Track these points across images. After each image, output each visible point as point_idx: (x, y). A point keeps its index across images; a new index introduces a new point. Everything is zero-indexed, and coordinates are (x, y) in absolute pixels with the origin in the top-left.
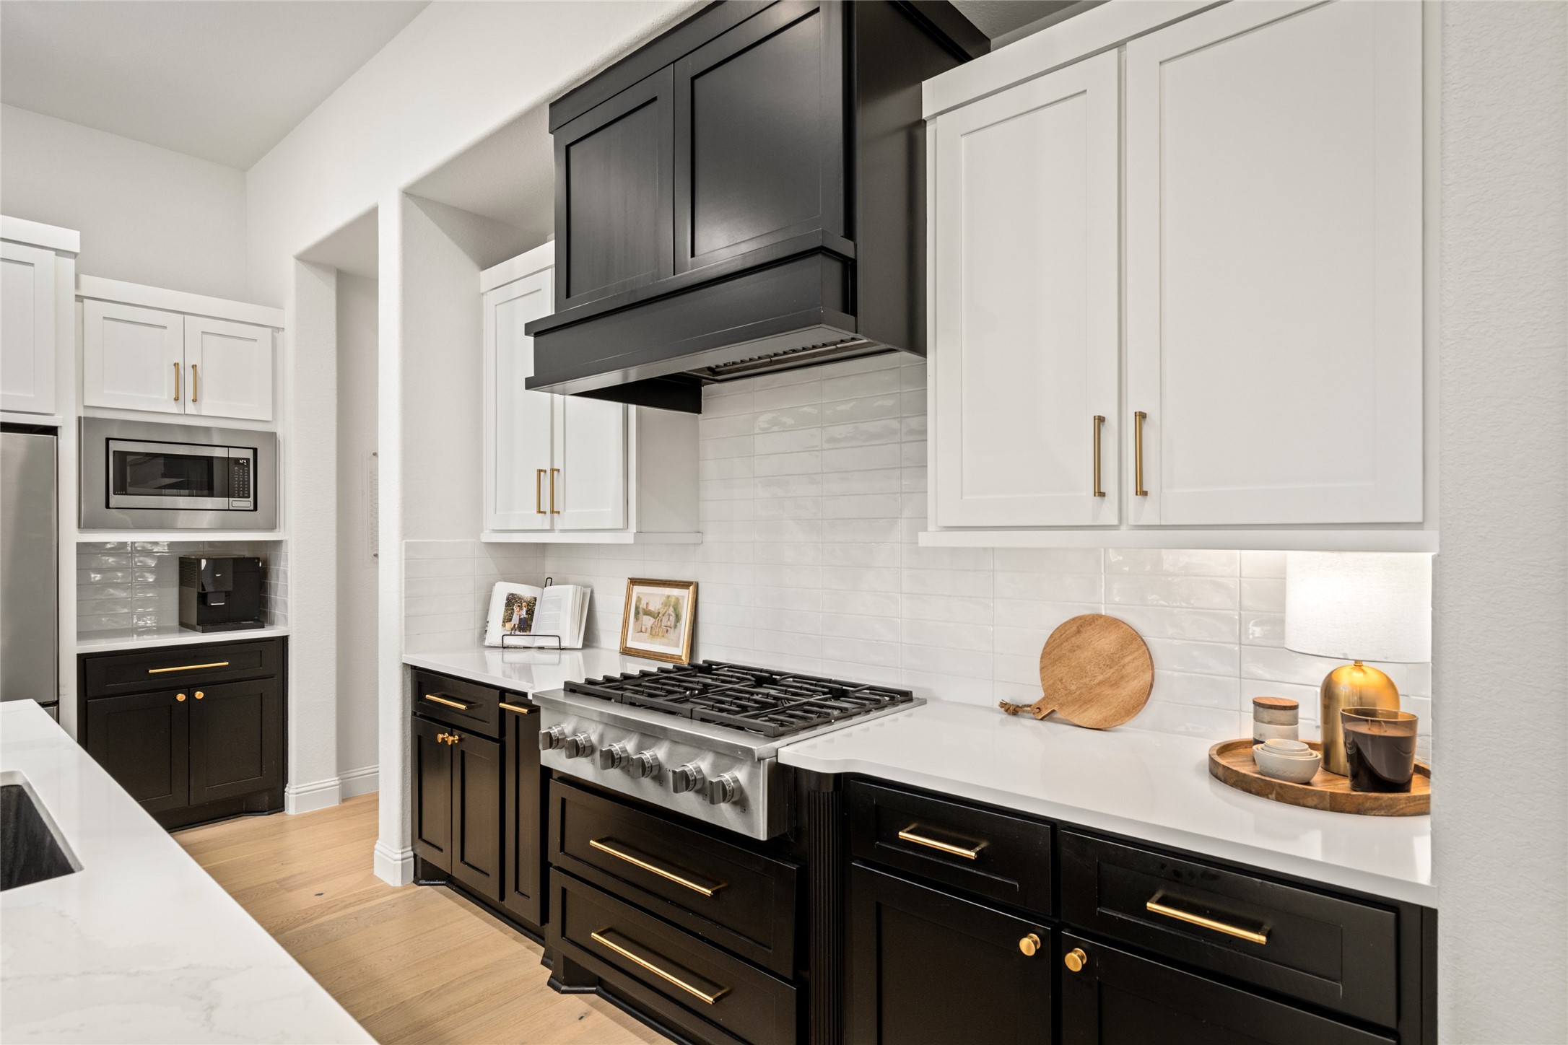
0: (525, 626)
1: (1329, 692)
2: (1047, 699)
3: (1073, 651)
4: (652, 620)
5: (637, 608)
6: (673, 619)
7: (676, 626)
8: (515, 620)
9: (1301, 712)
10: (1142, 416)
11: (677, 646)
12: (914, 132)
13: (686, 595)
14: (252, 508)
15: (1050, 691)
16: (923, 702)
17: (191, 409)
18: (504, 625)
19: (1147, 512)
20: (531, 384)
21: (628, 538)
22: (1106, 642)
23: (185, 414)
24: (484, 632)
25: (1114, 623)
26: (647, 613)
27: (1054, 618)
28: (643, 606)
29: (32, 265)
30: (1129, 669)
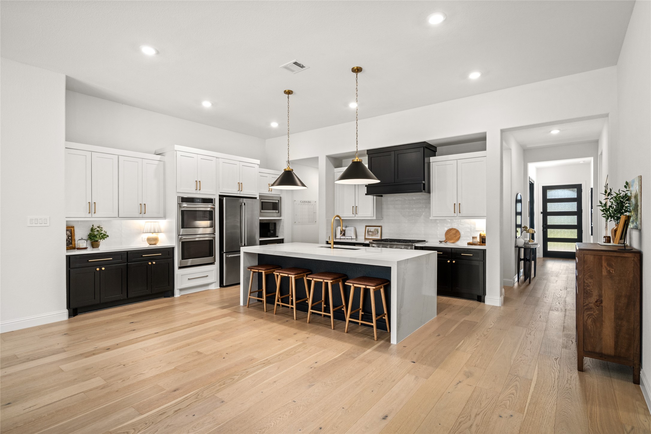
0: (344, 235)
1: (480, 235)
2: (446, 240)
3: (449, 233)
4: (372, 233)
5: (368, 231)
6: (377, 232)
7: (377, 234)
8: (342, 234)
9: (477, 238)
10: (460, 204)
11: (378, 237)
12: (429, 163)
13: (379, 229)
14: (278, 212)
15: (446, 239)
16: (427, 242)
18: (340, 235)
19: (460, 215)
20: (366, 194)
21: (375, 218)
22: (454, 232)
24: (336, 236)
25: (455, 229)
26: (370, 232)
27: (446, 229)
28: (369, 230)
29: (254, 167)
30: (457, 235)
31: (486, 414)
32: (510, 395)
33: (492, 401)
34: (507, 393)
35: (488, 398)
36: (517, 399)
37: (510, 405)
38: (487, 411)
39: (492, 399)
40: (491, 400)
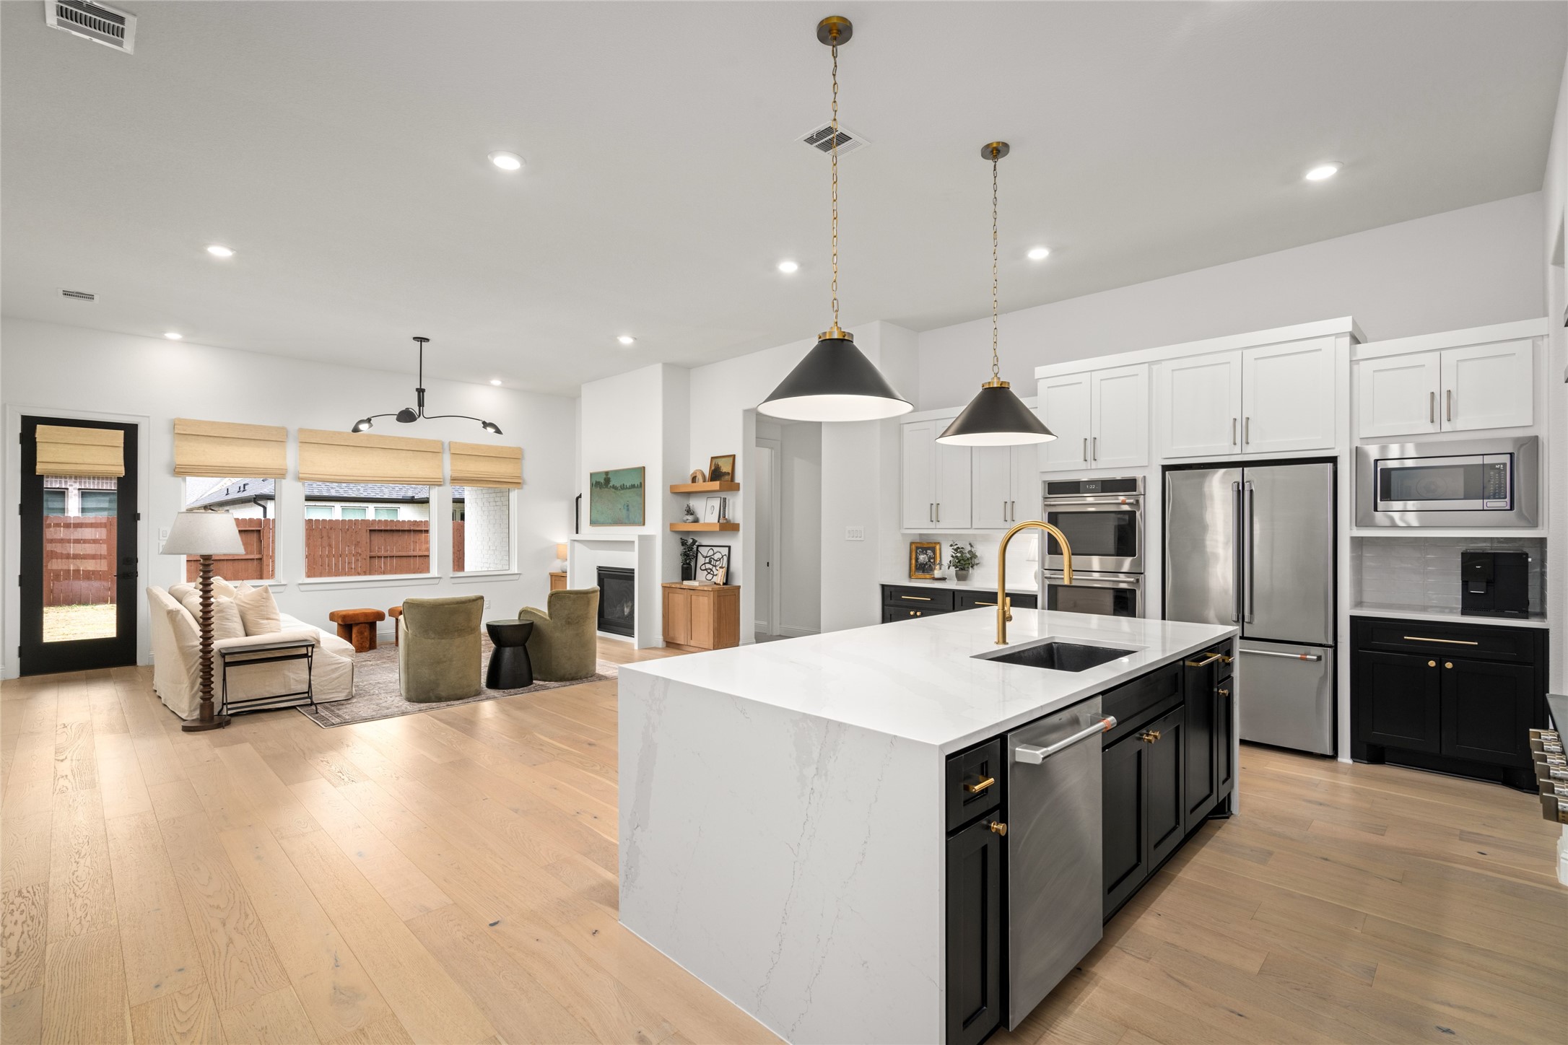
14: (1508, 507)
17: (1446, 426)
23: (1441, 432)
31: (214, 954)
32: (189, 1027)
33: (223, 982)
34: (202, 1024)
35: (236, 982)
36: (164, 1029)
37: (175, 1005)
38: (217, 962)
39: (228, 988)
40: (226, 983)
